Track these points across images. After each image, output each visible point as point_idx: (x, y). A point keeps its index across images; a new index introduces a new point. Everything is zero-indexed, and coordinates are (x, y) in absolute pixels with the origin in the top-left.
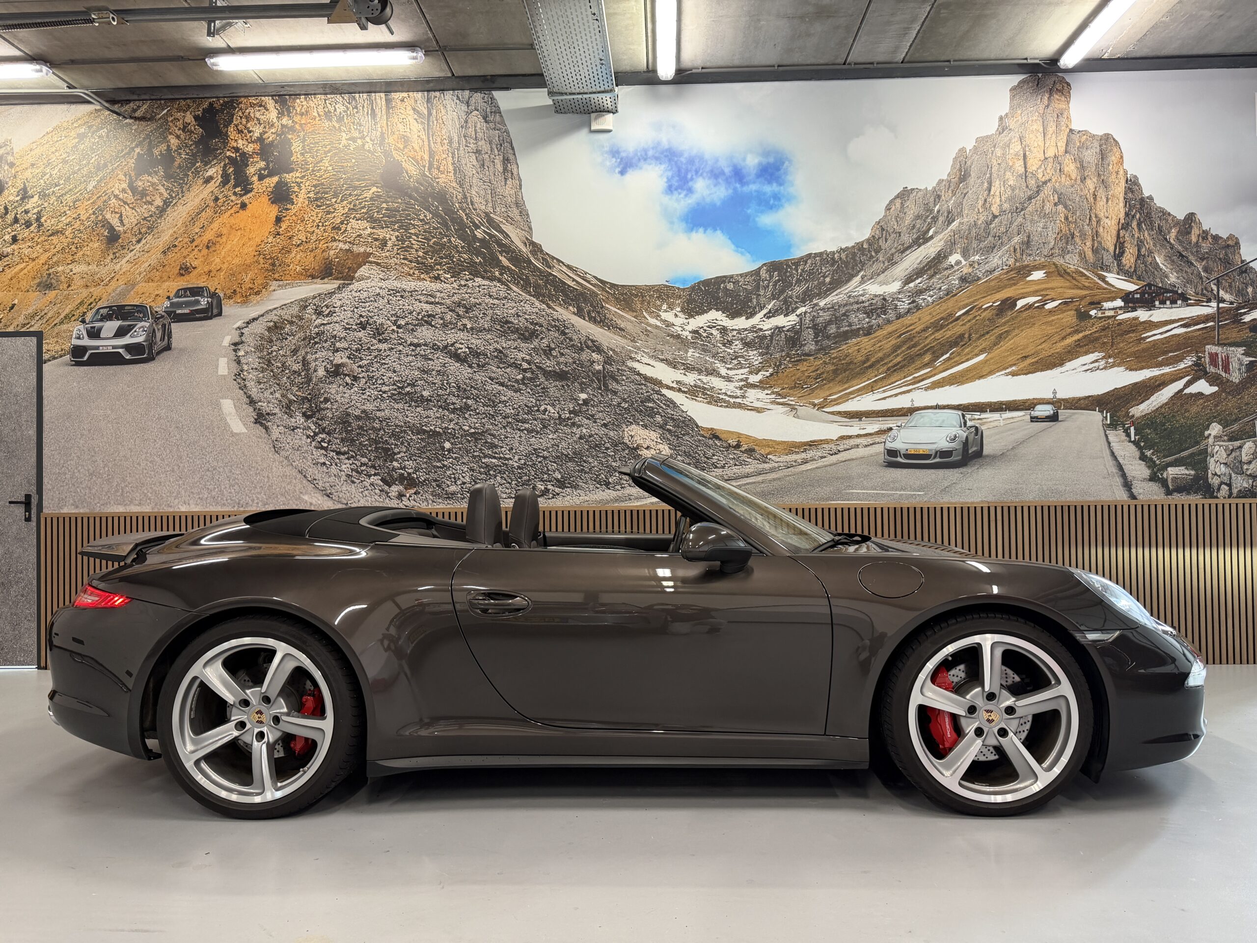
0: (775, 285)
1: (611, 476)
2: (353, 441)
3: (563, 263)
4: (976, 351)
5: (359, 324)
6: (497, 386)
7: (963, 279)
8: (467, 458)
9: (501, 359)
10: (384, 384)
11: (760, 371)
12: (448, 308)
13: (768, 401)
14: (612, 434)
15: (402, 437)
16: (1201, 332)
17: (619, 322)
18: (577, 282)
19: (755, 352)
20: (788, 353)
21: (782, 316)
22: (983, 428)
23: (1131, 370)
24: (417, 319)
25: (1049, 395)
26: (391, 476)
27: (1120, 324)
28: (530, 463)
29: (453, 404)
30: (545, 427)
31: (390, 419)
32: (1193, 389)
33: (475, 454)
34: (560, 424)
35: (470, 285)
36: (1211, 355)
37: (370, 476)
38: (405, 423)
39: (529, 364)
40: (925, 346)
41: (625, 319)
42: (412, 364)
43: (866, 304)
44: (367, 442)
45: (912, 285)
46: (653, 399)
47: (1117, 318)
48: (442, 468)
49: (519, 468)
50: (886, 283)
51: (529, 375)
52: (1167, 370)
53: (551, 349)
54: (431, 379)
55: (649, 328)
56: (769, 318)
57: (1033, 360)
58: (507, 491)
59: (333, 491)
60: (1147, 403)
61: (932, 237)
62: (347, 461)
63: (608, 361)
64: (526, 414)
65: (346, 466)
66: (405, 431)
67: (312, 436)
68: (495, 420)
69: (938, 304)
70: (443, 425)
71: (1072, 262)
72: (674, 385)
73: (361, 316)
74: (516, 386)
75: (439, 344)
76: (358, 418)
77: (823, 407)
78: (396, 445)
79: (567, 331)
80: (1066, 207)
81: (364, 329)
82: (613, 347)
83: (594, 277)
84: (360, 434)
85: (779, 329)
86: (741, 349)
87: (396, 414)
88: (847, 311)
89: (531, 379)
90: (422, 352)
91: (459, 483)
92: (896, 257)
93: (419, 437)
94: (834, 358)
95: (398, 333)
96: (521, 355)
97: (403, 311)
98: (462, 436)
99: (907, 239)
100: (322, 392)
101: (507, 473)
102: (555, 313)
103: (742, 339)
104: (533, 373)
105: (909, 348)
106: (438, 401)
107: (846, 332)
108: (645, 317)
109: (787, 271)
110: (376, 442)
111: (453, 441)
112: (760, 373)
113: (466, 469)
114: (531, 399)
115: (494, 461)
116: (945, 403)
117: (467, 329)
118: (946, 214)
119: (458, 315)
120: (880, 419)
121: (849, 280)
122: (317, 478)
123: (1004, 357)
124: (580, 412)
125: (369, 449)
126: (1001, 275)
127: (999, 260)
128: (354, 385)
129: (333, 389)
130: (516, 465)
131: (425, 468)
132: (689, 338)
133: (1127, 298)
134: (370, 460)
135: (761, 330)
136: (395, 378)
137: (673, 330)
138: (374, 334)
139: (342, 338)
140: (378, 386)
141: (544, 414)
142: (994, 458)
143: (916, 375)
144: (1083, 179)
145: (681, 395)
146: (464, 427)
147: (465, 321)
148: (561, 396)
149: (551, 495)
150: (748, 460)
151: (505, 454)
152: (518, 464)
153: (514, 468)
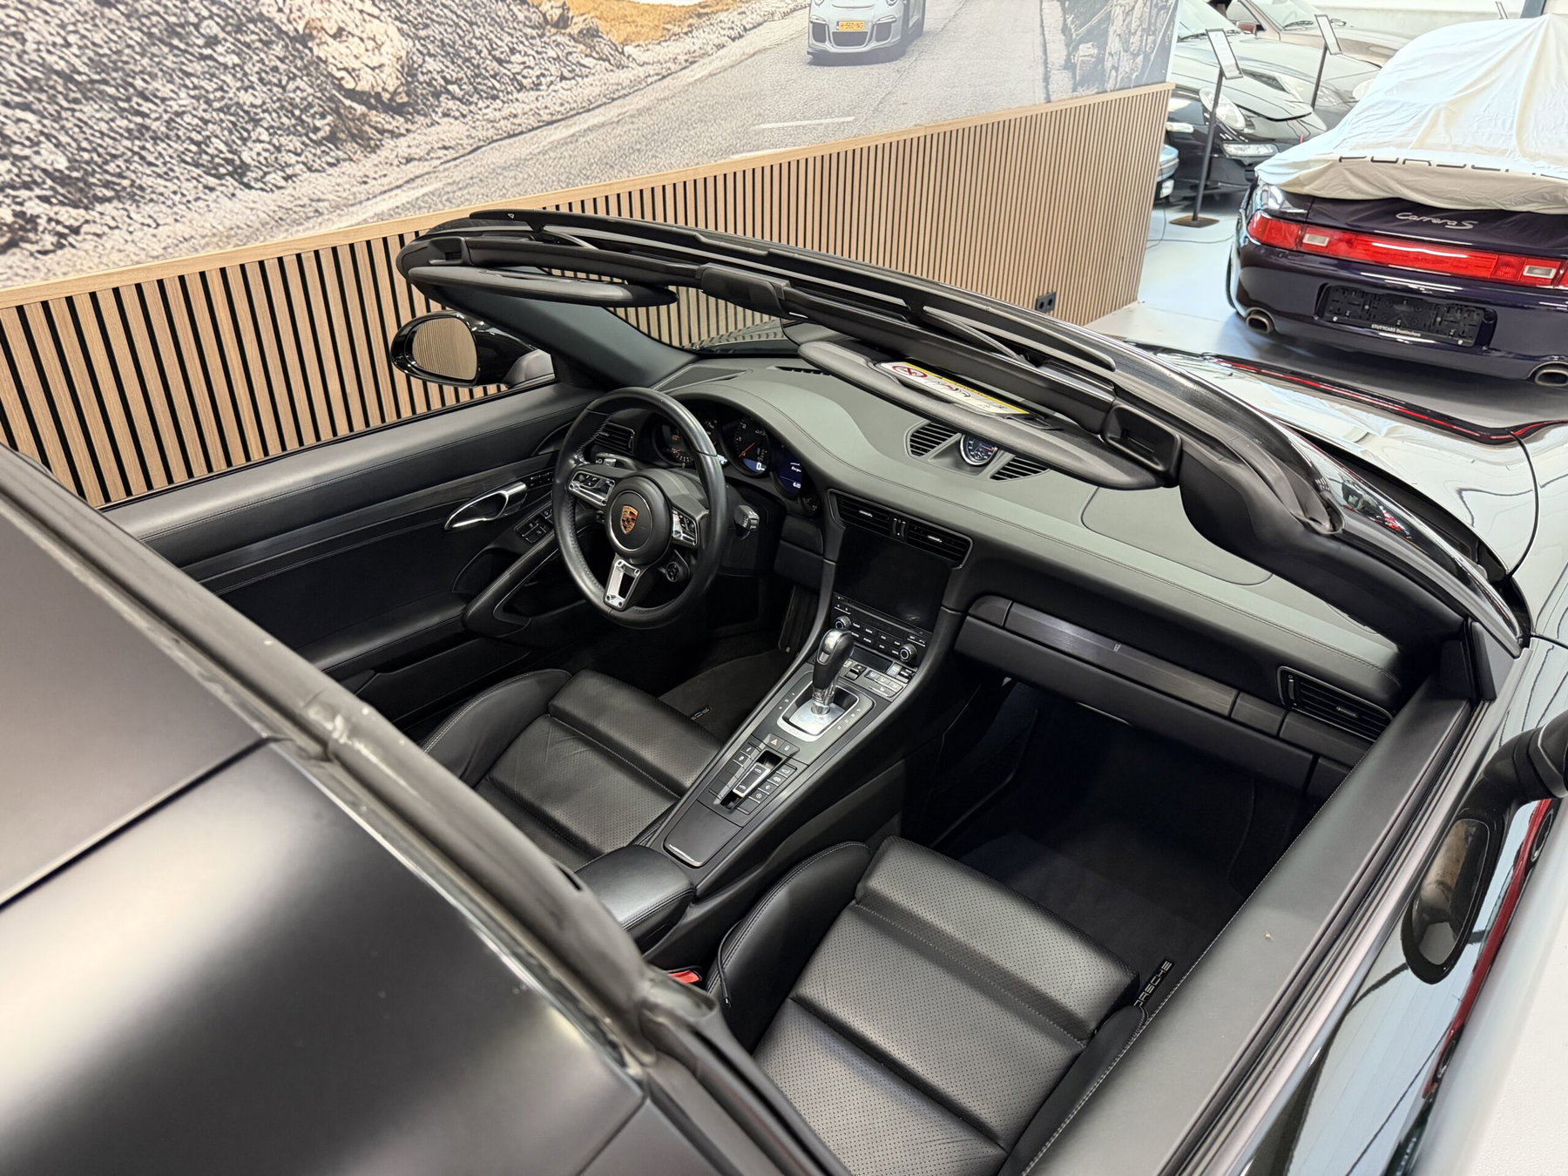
142: (935, 35)
149: (48, 240)
150: (587, 61)
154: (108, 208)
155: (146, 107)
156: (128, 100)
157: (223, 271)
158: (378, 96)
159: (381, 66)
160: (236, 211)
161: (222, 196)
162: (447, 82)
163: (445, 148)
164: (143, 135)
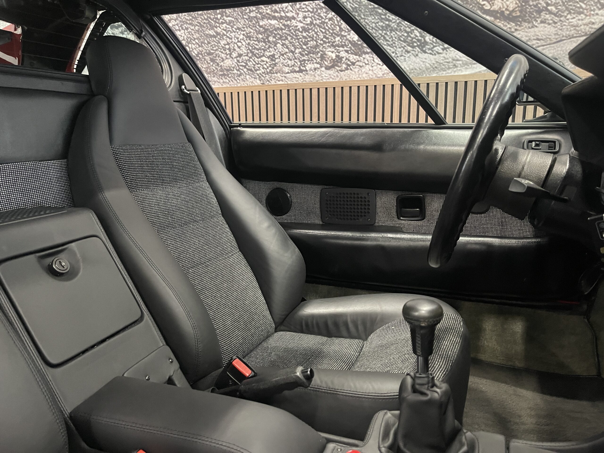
8: (242, 22)
33: (252, 15)
48: (215, 37)
49: (304, 29)
58: (289, 62)
91: (234, 55)
101: (289, 38)
113: (242, 37)
115: (273, 22)
130: (300, 25)
149: (344, 66)
151: (287, 12)
152: (302, 25)
153: (298, 30)
160: (416, 62)
161: (412, 55)
164: (387, 28)
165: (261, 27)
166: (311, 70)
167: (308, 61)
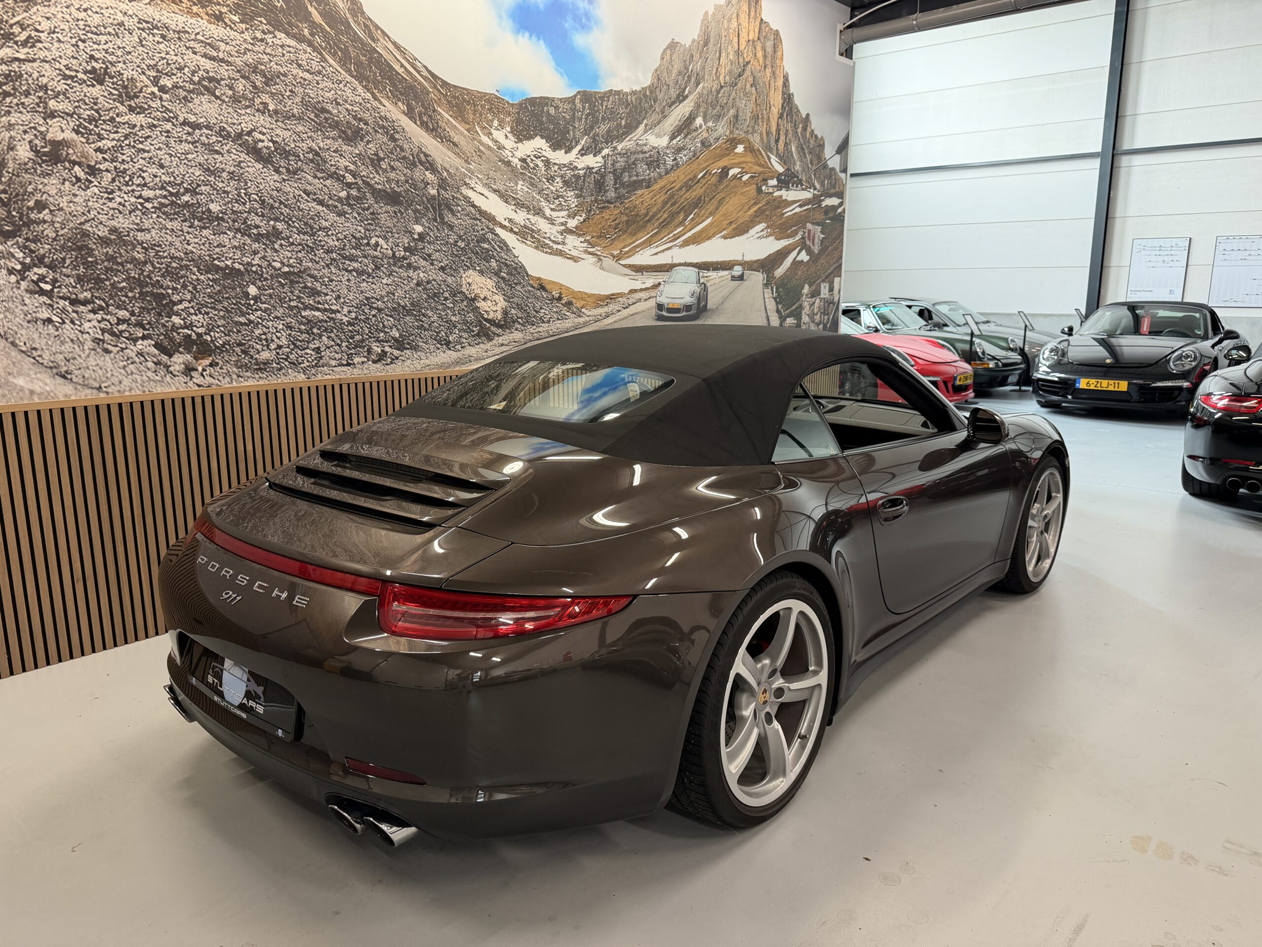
0: (586, 119)
1: (451, 333)
2: (98, 281)
3: (388, 37)
4: (707, 213)
5: (90, 72)
6: (314, 204)
7: (703, 143)
8: (281, 311)
9: (318, 165)
10: (145, 185)
11: (575, 215)
12: (239, 71)
13: (582, 249)
14: (450, 280)
15: (182, 277)
16: (805, 212)
17: (452, 134)
18: (406, 69)
19: (572, 193)
20: (596, 198)
21: (592, 155)
22: (708, 284)
23: (777, 239)
24: (192, 82)
25: (740, 258)
26: (172, 340)
27: (774, 200)
28: (363, 317)
29: (257, 227)
30: (377, 268)
31: (160, 246)
32: (799, 258)
33: (292, 304)
34: (394, 265)
35: (270, 41)
36: (809, 231)
37: (135, 340)
38: (186, 253)
39: (354, 176)
40: (680, 205)
41: (458, 131)
42: (190, 156)
43: (647, 155)
44: (124, 284)
45: (674, 141)
46: (488, 239)
47: (775, 194)
48: (247, 325)
49: (350, 324)
50: (659, 136)
51: (354, 192)
52: (791, 241)
53: (380, 159)
54: (221, 185)
55: (482, 148)
56: (582, 155)
57: (735, 226)
58: (336, 356)
59: (72, 368)
60: (782, 267)
61: (687, 97)
62: (91, 316)
63: (443, 185)
64: (353, 248)
65: (91, 324)
66: (187, 267)
67: (19, 271)
68: (315, 255)
69: (688, 165)
70: (244, 259)
71: (756, 140)
72: (508, 225)
73: (92, 57)
74: (340, 208)
75: (229, 129)
76: (104, 241)
77: (619, 260)
78: (174, 289)
79: (397, 136)
80: (756, 89)
81: (101, 83)
82: (447, 166)
83: (425, 66)
84: (111, 269)
85: (589, 168)
86: (562, 188)
87: (170, 239)
88: (636, 160)
89: (357, 199)
90: (203, 138)
91: (273, 346)
92: (666, 112)
93: (211, 277)
94: (627, 208)
95: (161, 99)
96: (343, 163)
97: (168, 64)
98: (271, 276)
99: (673, 93)
100: (30, 189)
101: (335, 331)
102: (382, 107)
103: (562, 176)
104: (359, 191)
105: (672, 205)
106: (234, 221)
107: (635, 181)
108: (478, 134)
109: (595, 106)
110: (141, 284)
111: (260, 284)
112: (577, 217)
113: (281, 327)
114: (359, 228)
115: (317, 314)
116: (690, 261)
117: (269, 111)
118: (695, 75)
119: (255, 87)
120: (654, 274)
121: (637, 127)
122: (37, 346)
123: (721, 221)
124: (416, 249)
125: (130, 294)
126: (722, 143)
127: (722, 129)
128: (92, 182)
129: (52, 185)
130: (345, 319)
131: (223, 326)
132: (519, 166)
133: (779, 177)
134: (132, 314)
135: (576, 167)
136: (163, 177)
137: (504, 154)
138: (120, 96)
139: (59, 93)
140: (134, 187)
141: (376, 250)
142: (712, 310)
143: (675, 232)
144: (765, 67)
145: (512, 236)
146: (274, 264)
147: (266, 98)
148: (395, 226)
149: (389, 360)
150: (567, 314)
151: (332, 305)
152: (347, 319)
153: (344, 323)
154: (408, 352)
155: (424, 319)
156: (419, 316)
157: (439, 378)
158: (495, 321)
159: (497, 311)
160: (445, 357)
161: (441, 351)
162: (518, 318)
163: (515, 342)
164: (421, 328)
165: (303, 317)
166: (358, 363)
167: (356, 354)
